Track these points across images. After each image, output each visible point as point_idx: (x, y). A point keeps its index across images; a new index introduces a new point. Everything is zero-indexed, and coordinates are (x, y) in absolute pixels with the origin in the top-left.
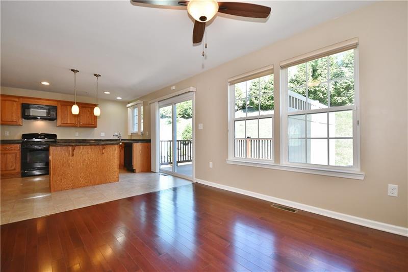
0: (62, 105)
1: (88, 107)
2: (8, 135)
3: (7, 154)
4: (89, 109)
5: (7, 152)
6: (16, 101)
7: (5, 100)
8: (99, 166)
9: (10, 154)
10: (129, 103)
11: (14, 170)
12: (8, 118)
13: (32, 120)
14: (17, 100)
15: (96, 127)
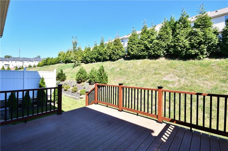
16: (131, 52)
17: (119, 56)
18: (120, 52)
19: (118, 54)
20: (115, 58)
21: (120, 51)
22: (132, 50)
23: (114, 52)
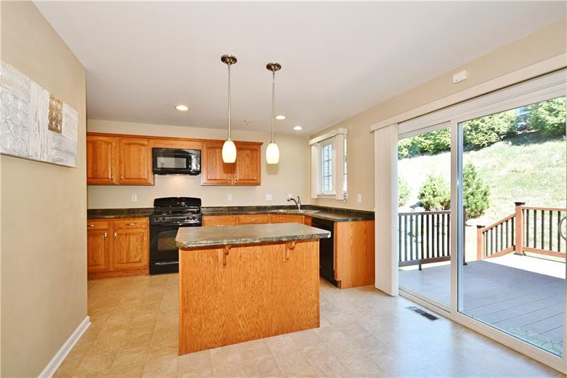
0: (209, 148)
1: (247, 149)
2: (136, 200)
3: (130, 234)
4: (249, 152)
5: (130, 231)
6: (143, 145)
7: (130, 144)
8: (279, 289)
9: (134, 234)
10: (312, 137)
11: (140, 261)
12: (133, 173)
13: (168, 176)
14: (145, 142)
15: (259, 184)
16: (548, 118)
17: (498, 133)
18: (501, 121)
19: (493, 129)
20: (481, 141)
21: (501, 118)
22: (551, 110)
23: (478, 125)
